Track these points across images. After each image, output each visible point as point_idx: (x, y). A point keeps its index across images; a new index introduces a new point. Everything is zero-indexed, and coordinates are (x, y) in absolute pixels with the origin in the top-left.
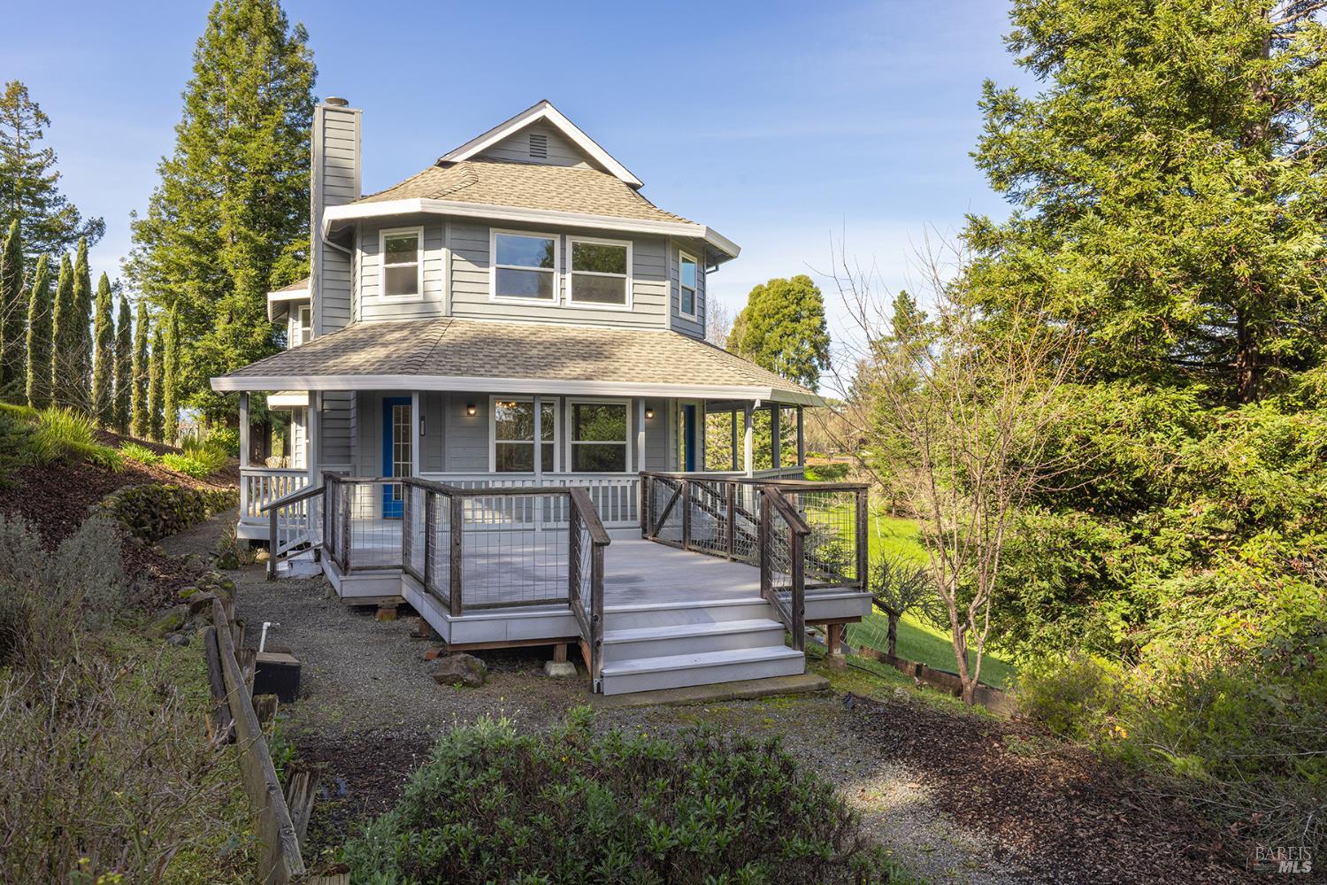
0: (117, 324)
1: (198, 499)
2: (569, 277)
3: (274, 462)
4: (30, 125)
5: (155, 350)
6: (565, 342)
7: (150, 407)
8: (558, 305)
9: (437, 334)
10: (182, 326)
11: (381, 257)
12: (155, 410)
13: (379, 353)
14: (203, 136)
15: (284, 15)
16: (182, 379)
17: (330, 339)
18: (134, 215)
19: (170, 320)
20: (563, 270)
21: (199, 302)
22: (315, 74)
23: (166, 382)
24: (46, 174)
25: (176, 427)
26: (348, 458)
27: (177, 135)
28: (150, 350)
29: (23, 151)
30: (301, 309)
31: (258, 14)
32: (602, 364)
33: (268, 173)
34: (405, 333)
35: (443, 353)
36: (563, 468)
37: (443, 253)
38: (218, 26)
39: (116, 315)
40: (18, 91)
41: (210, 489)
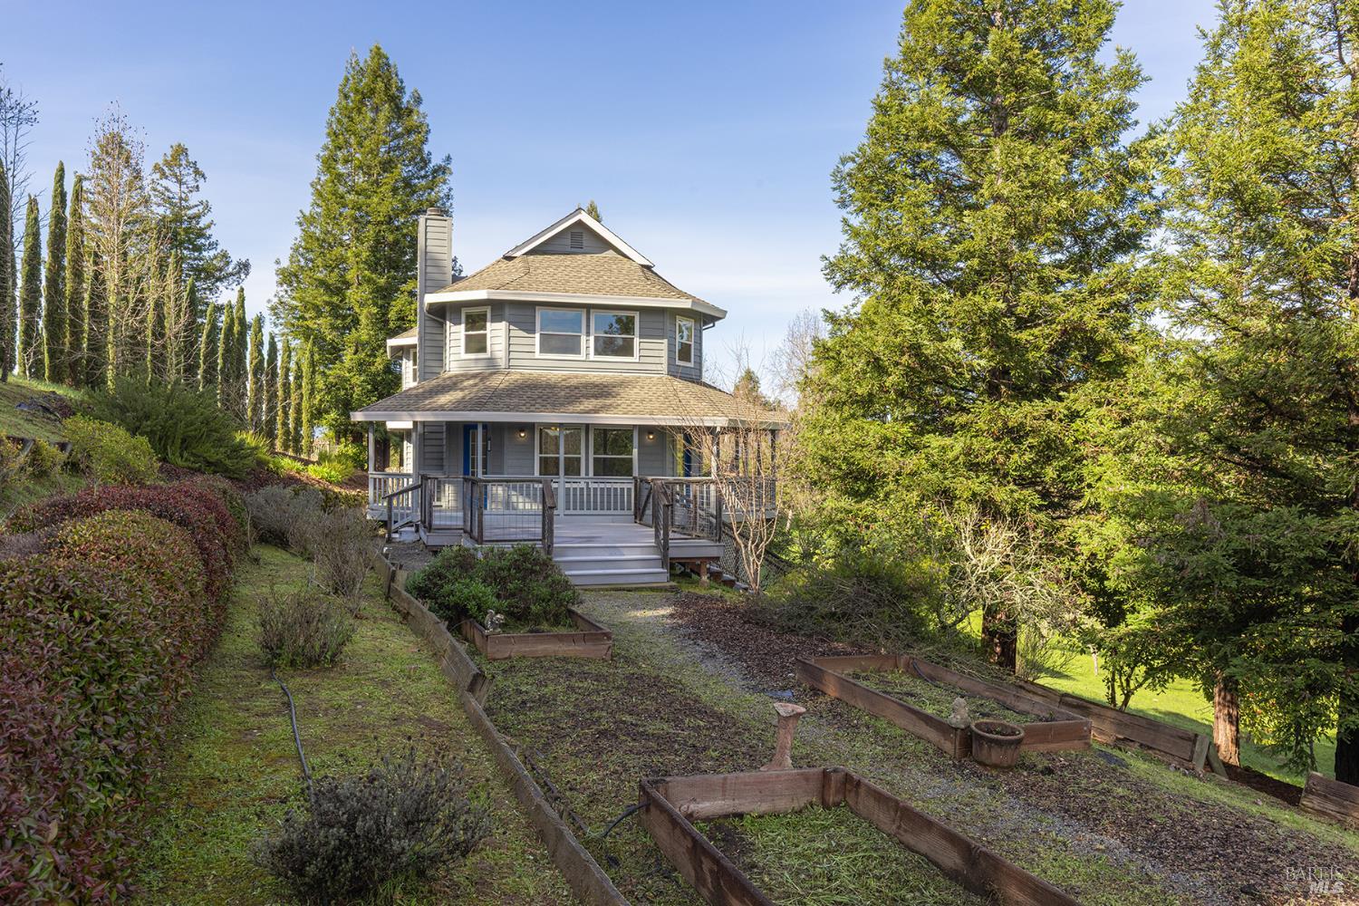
0: (266, 357)
1: (337, 497)
2: (592, 339)
3: (392, 469)
4: (190, 180)
5: (295, 378)
6: (586, 386)
7: (291, 426)
8: (584, 359)
9: (498, 382)
10: (316, 357)
11: (463, 326)
12: (295, 429)
13: (457, 395)
14: (335, 193)
15: (402, 82)
16: (316, 402)
17: (429, 384)
18: (278, 262)
19: (307, 352)
20: (588, 334)
21: (330, 336)
22: (428, 132)
23: (305, 404)
24: (203, 222)
25: (312, 443)
26: (441, 467)
27: (312, 190)
28: (291, 378)
29: (184, 203)
30: (412, 351)
31: (380, 85)
32: (608, 402)
33: (389, 223)
34: (477, 380)
35: (500, 396)
36: (587, 474)
37: (503, 325)
38: (346, 97)
39: (265, 352)
40: (180, 152)
41: (344, 492)
